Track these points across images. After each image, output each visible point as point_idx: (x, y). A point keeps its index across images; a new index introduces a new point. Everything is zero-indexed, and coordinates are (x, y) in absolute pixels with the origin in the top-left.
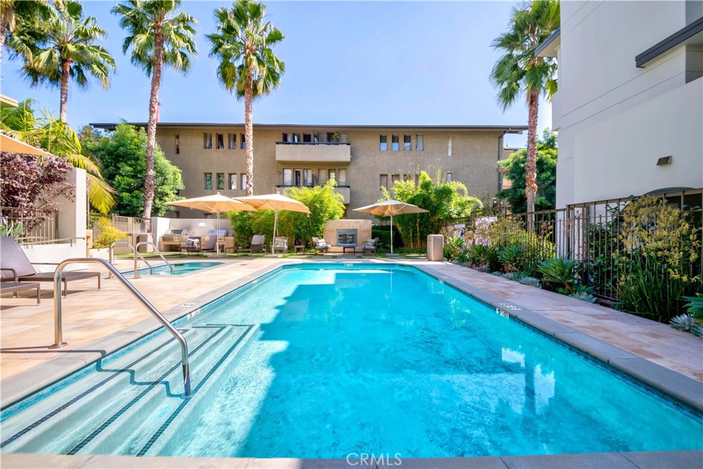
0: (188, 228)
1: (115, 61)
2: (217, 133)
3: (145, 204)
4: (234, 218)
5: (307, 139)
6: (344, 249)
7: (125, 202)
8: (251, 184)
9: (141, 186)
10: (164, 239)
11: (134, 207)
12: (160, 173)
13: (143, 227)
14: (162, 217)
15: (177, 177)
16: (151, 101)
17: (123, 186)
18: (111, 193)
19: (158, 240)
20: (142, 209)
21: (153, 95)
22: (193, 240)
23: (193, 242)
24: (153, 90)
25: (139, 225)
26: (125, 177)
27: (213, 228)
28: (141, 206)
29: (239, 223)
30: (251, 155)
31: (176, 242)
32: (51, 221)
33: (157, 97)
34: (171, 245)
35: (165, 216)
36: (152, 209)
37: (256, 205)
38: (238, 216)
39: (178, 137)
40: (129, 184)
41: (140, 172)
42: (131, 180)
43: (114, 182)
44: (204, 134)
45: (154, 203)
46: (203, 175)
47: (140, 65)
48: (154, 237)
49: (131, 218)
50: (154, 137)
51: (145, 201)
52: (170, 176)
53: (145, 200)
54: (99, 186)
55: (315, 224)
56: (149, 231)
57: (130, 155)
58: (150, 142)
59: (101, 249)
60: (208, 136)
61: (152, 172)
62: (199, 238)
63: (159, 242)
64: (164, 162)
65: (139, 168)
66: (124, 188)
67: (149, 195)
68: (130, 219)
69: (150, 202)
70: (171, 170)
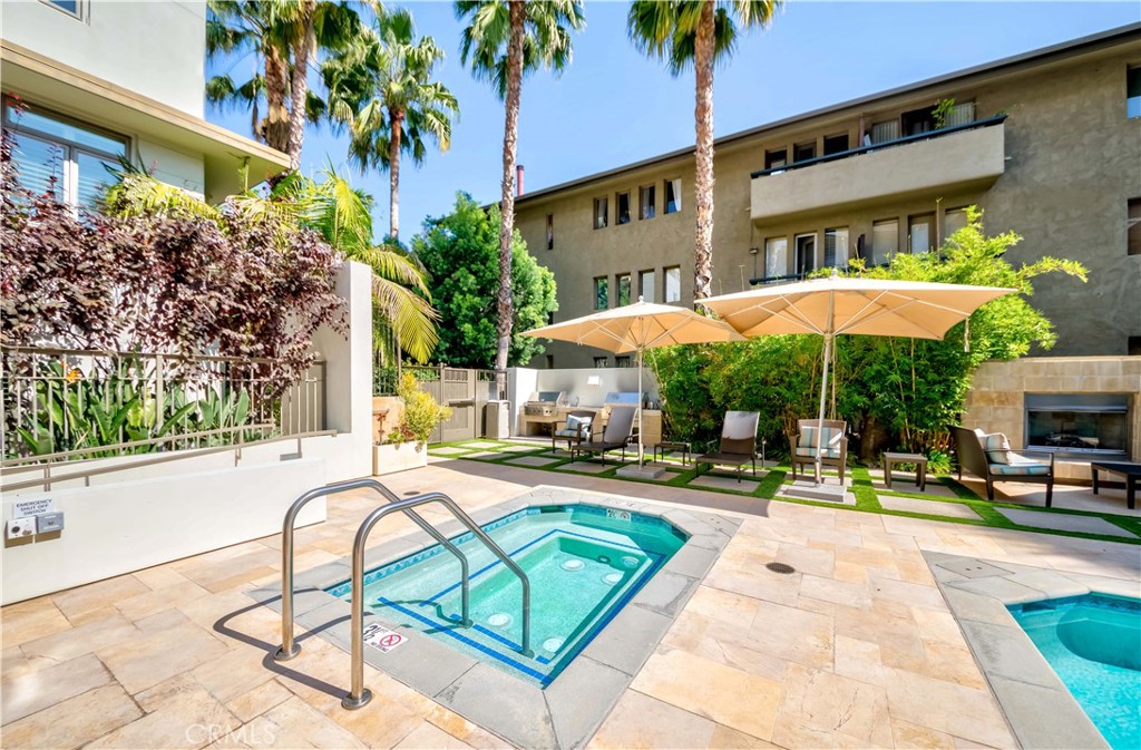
0: (568, 389)
1: (459, 103)
2: (617, 194)
3: (498, 344)
4: (664, 365)
5: (837, 147)
6: (1095, 473)
7: (468, 341)
8: (708, 274)
9: (493, 311)
10: (528, 410)
11: (481, 350)
12: (522, 282)
13: (493, 388)
14: (526, 366)
15: (549, 288)
16: (506, 142)
17: (464, 311)
18: (432, 321)
19: (517, 413)
20: (494, 352)
21: (508, 128)
22: (579, 419)
23: (580, 425)
24: (509, 119)
25: (486, 384)
26: (468, 296)
27: (614, 389)
28: (494, 348)
29: (677, 376)
30: (709, 198)
31: (547, 417)
32: (312, 384)
33: (515, 130)
34: (539, 424)
35: (531, 365)
36: (510, 352)
37: (742, 324)
38: (674, 359)
39: (550, 220)
40: (472, 308)
41: (491, 282)
42: (477, 299)
43: (452, 306)
44: (595, 200)
45: (513, 340)
46: (592, 282)
47: (486, 76)
48: (511, 408)
49: (473, 370)
50: (511, 213)
51: (498, 338)
52: (538, 288)
53: (499, 336)
54: (411, 308)
55: (931, 376)
56: (503, 396)
57: (473, 252)
58: (506, 224)
59: (403, 445)
60: (601, 205)
61: (508, 282)
62: (592, 415)
63: (520, 416)
64: (526, 259)
65: (489, 275)
66: (465, 316)
67: (504, 326)
68: (472, 373)
69: (506, 339)
70: (539, 273)
